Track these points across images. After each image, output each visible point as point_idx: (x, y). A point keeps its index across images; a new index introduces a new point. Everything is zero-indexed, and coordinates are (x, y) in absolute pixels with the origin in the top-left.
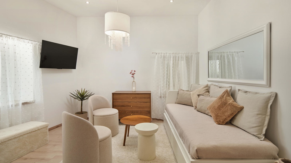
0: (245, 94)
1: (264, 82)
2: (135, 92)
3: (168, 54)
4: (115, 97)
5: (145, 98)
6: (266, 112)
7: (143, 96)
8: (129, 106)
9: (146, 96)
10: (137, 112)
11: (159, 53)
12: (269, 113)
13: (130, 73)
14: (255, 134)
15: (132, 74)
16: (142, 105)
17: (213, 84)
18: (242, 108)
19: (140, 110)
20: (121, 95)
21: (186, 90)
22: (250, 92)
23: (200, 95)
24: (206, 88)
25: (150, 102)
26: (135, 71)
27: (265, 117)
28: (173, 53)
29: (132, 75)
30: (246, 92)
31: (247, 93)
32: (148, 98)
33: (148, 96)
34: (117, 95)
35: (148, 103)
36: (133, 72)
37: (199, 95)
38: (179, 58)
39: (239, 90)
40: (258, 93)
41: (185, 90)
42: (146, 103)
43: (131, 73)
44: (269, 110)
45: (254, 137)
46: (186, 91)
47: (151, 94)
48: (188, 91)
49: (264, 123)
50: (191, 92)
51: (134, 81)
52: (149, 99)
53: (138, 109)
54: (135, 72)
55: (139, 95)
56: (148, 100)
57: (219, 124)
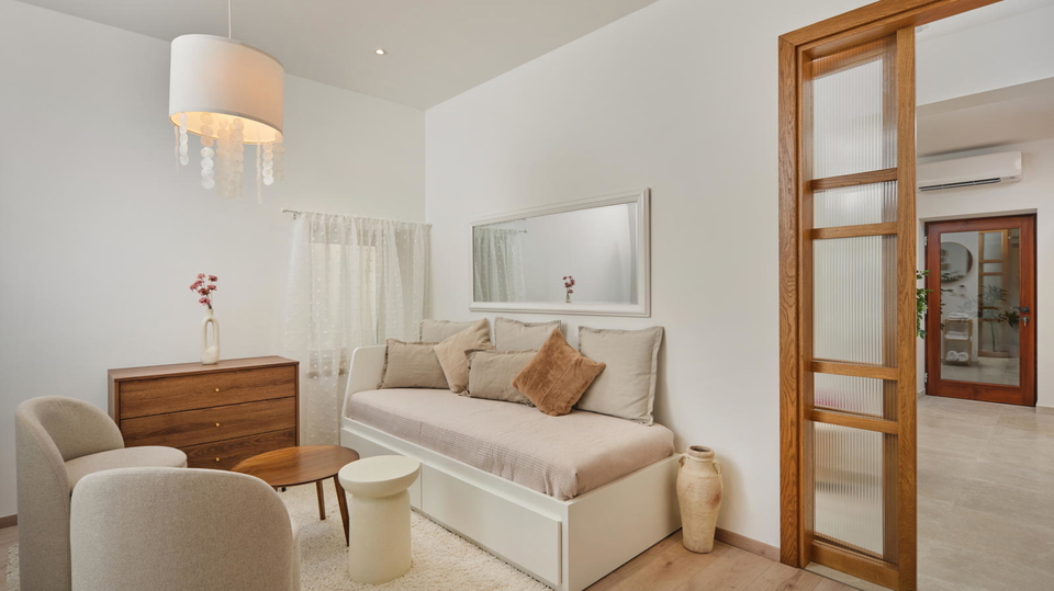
0: (597, 335)
1: (639, 308)
2: (215, 364)
3: (340, 220)
4: (133, 394)
5: (274, 383)
6: (650, 368)
7: (267, 375)
8: (202, 426)
9: (278, 374)
10: (241, 444)
11: (309, 215)
12: (654, 370)
13: (193, 287)
14: (636, 416)
15: (204, 292)
16: (263, 412)
17: (502, 319)
18: (602, 368)
19: (255, 431)
20: (164, 383)
21: (414, 341)
22: (608, 331)
23: (472, 351)
24: (483, 331)
25: (296, 396)
26: (213, 279)
27: (649, 379)
28: (357, 220)
29: (200, 296)
30: (600, 331)
31: (602, 333)
32: (286, 382)
33: (288, 373)
34: (139, 386)
35: (286, 402)
36: (207, 283)
37: (468, 353)
38: (374, 236)
39: (581, 328)
40: (627, 331)
41: (408, 341)
42: (278, 403)
43: (199, 288)
44: (654, 363)
45: (634, 424)
46: (415, 343)
47: (300, 366)
48: (420, 343)
49: (648, 390)
50: (436, 347)
51: (210, 320)
52: (293, 385)
53: (245, 433)
54: (214, 283)
55: (253, 374)
56: (287, 390)
57: (559, 415)
